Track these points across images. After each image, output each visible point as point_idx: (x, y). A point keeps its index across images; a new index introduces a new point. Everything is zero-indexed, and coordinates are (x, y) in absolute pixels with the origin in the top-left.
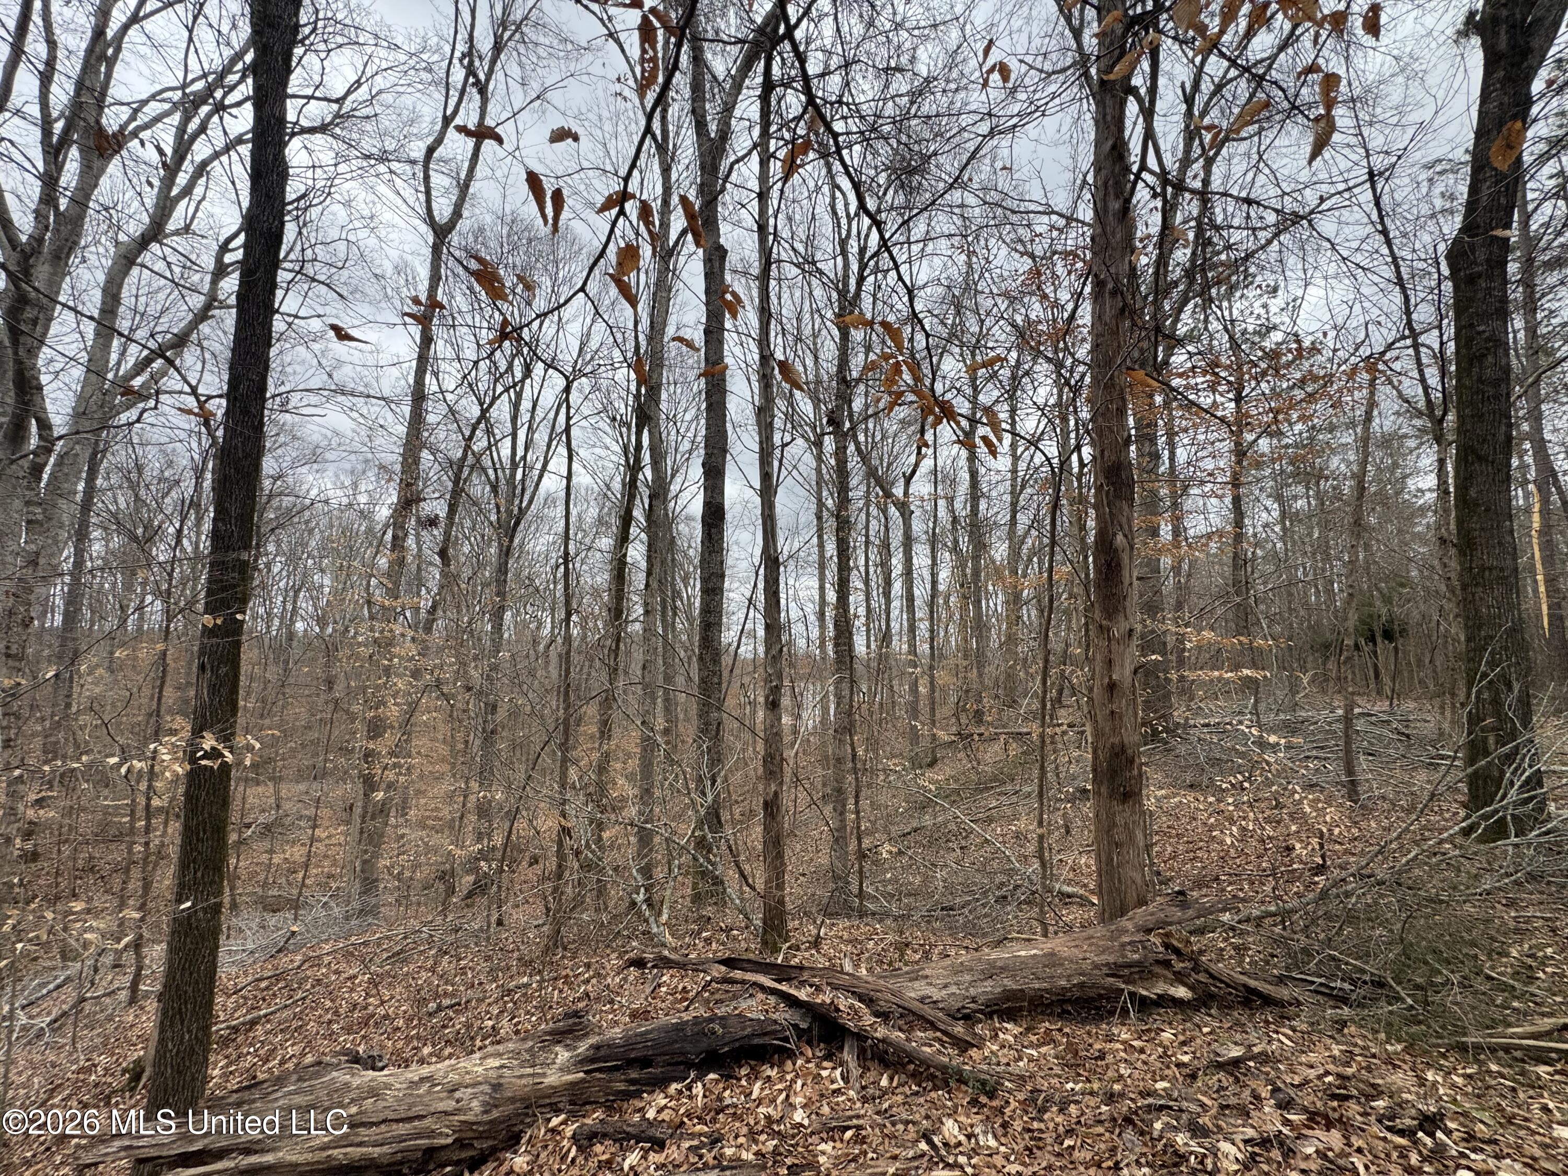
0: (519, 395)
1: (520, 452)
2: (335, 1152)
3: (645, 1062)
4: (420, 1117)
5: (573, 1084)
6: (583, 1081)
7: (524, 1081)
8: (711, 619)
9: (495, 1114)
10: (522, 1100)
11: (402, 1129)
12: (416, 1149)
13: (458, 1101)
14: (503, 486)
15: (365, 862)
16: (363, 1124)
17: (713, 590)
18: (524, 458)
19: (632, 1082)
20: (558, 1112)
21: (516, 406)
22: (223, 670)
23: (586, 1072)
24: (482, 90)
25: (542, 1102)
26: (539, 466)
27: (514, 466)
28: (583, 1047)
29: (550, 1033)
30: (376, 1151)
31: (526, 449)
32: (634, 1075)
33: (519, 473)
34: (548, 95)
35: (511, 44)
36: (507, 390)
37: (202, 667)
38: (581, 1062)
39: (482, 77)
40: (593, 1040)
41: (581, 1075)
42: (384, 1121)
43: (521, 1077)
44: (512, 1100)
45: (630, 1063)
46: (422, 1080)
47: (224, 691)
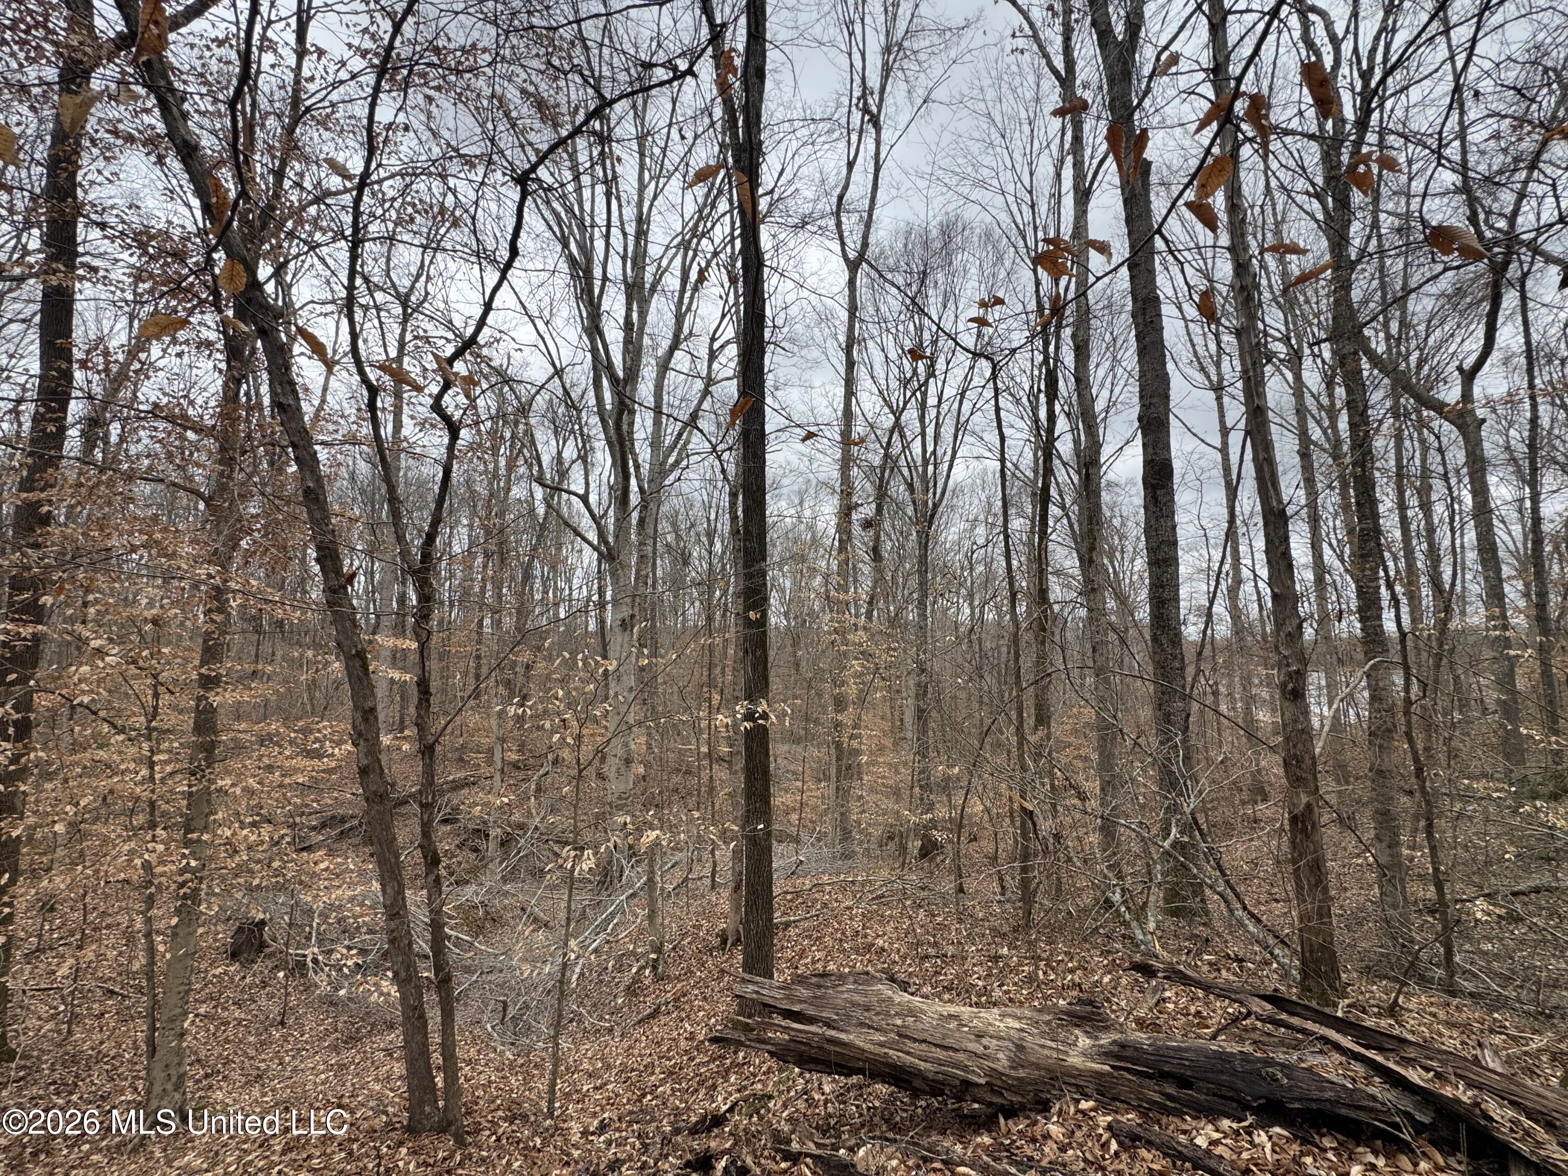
0: (925, 395)
1: (930, 449)
2: (891, 1052)
3: (1184, 1083)
4: (956, 1050)
5: (1099, 1074)
6: (1109, 1074)
7: (1046, 1052)
8: (1166, 595)
9: (1022, 1073)
10: (1048, 1070)
11: (940, 1054)
12: (954, 1077)
13: (985, 1048)
14: (917, 484)
15: (842, 814)
16: (907, 1037)
17: (1165, 561)
18: (934, 452)
19: (1169, 1097)
20: (1087, 1097)
21: (923, 406)
22: (758, 653)
23: (1112, 1067)
24: (875, 122)
25: (1067, 1079)
26: (948, 458)
27: (926, 462)
28: (1105, 1040)
29: (1068, 1013)
30: (922, 1065)
31: (936, 444)
32: (1171, 1090)
33: (931, 468)
34: (933, 96)
35: (896, 65)
36: (914, 394)
37: (746, 651)
38: (1106, 1054)
39: (874, 109)
40: (1116, 1036)
41: (1107, 1068)
42: (924, 1041)
43: (1043, 1046)
44: (1037, 1066)
45: (1164, 1076)
46: (951, 1016)
47: (760, 668)
